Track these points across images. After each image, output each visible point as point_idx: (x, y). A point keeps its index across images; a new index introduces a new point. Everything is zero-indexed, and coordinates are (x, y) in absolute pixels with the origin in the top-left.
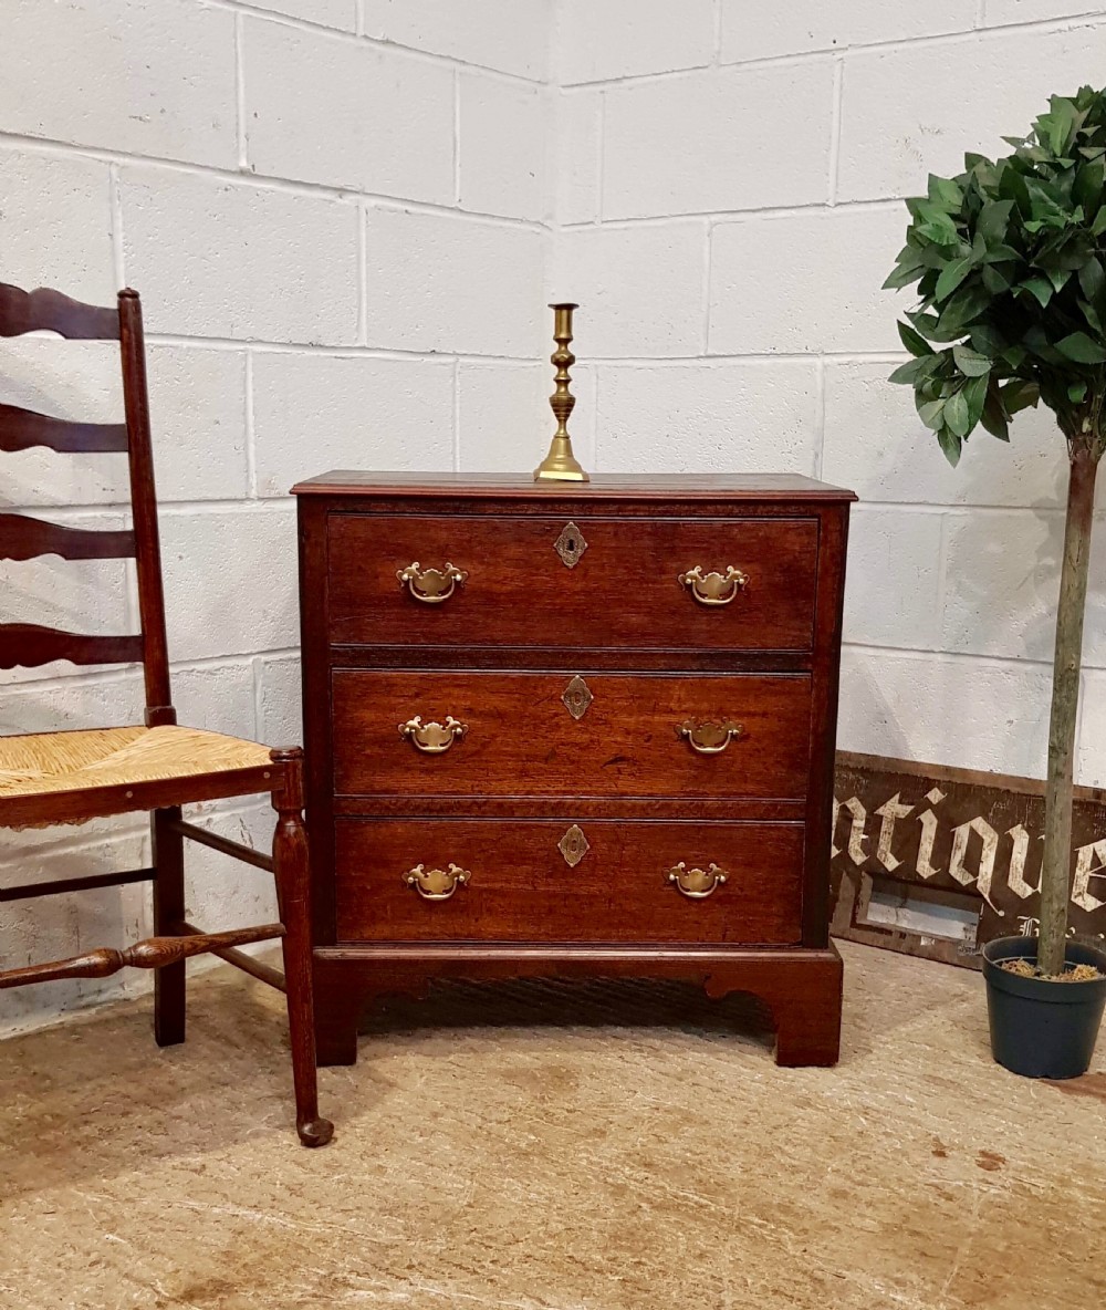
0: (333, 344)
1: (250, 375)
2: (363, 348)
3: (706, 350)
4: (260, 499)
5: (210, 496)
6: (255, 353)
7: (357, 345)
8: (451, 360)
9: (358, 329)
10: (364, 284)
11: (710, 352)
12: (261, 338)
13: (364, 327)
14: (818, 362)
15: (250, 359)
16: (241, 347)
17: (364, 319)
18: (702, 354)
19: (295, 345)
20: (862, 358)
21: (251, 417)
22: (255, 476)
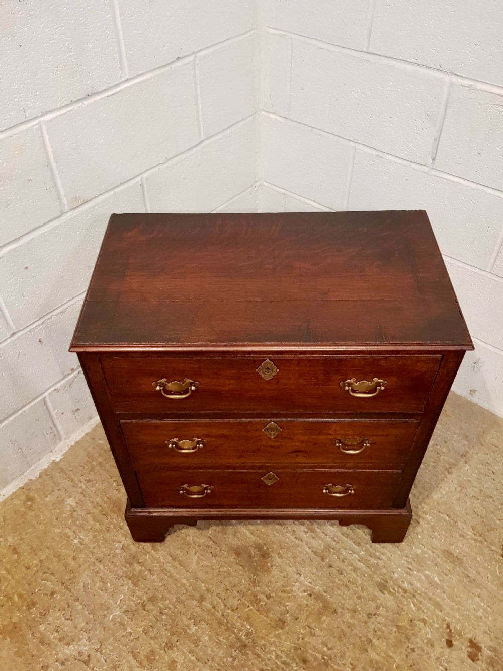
0: (104, 88)
1: (47, 137)
2: (128, 80)
3: (368, 48)
4: (71, 210)
5: (37, 225)
6: (46, 122)
7: (123, 79)
8: (192, 58)
9: (121, 68)
10: (121, 33)
11: (371, 50)
12: (48, 110)
13: (126, 64)
14: (447, 78)
15: (44, 127)
16: (36, 122)
17: (124, 59)
18: (365, 50)
19: (75, 101)
20: (480, 86)
21: (54, 165)
22: (65, 199)
